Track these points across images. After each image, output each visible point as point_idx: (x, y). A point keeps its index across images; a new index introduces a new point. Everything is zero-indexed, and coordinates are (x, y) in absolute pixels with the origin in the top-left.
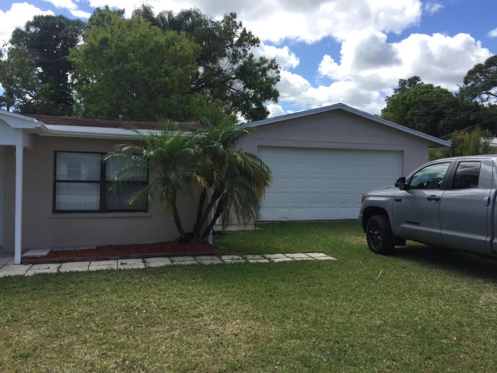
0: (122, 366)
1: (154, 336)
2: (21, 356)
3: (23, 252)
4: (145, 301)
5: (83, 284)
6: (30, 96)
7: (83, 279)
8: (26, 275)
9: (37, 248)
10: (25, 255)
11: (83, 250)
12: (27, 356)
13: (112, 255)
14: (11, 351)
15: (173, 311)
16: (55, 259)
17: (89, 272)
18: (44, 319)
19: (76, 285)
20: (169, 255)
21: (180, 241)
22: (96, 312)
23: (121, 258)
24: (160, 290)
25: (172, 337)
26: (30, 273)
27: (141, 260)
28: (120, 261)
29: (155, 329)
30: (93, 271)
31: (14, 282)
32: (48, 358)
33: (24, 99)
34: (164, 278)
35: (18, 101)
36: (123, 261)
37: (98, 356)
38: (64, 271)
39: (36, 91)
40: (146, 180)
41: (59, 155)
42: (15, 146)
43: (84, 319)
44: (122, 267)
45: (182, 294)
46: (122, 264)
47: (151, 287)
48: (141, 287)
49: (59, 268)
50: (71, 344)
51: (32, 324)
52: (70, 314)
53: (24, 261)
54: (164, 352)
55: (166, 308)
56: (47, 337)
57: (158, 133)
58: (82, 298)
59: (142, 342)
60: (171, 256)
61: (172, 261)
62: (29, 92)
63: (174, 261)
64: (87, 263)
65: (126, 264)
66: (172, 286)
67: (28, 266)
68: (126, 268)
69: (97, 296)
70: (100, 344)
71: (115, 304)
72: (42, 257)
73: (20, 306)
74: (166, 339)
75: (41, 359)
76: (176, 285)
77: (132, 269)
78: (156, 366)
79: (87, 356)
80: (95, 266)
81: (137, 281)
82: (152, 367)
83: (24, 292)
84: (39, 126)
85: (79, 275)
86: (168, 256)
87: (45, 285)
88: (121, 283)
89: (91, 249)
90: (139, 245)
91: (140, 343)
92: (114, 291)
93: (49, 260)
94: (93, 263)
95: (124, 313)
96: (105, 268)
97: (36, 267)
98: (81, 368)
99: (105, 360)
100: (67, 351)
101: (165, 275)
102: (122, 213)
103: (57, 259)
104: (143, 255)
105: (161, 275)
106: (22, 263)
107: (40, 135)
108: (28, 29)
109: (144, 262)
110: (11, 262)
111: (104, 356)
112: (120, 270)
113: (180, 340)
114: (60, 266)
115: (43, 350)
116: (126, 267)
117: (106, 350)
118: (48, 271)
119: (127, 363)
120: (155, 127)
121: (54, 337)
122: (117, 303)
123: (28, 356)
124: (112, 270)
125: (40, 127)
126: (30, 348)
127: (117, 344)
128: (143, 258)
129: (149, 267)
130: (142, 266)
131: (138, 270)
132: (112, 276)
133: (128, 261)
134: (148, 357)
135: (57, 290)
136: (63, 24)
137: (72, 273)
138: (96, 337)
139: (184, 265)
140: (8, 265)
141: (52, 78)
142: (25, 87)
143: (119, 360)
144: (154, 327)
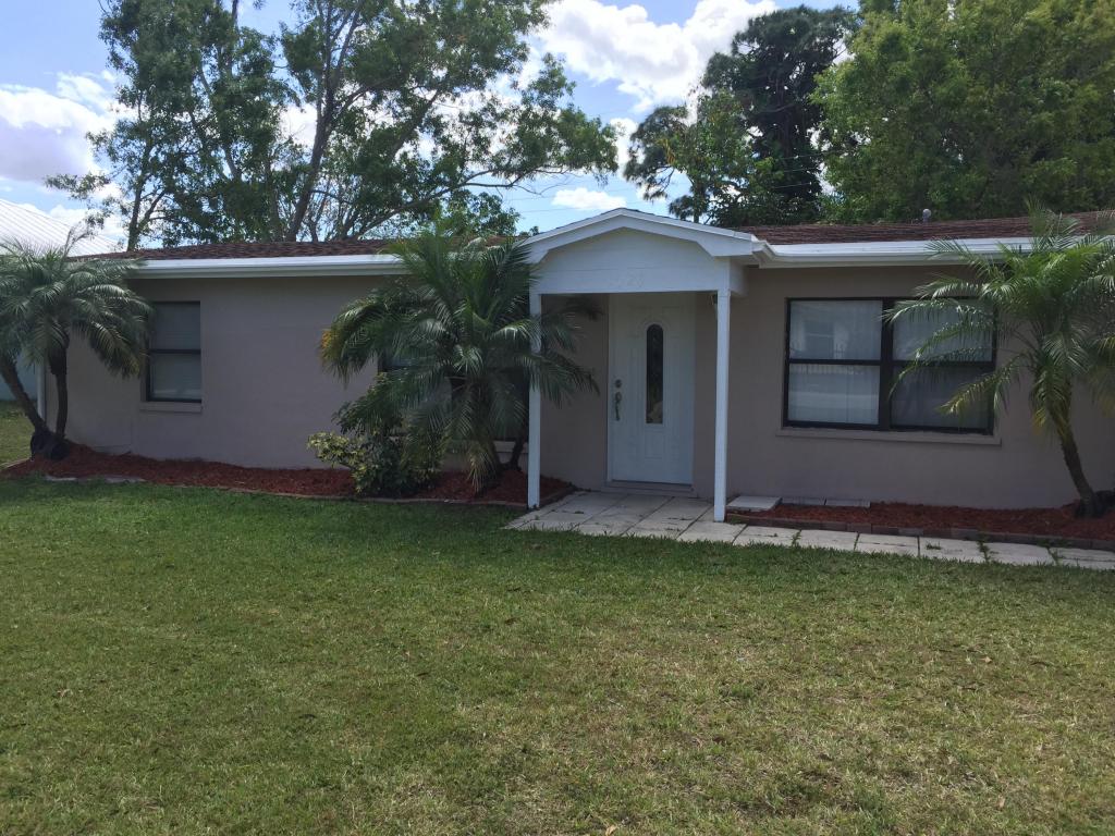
0: (940, 763)
1: (1013, 718)
2: (734, 694)
3: (729, 499)
4: (989, 638)
5: (846, 578)
6: (737, 188)
7: (845, 567)
8: (735, 543)
9: (753, 495)
10: (731, 504)
11: (844, 508)
12: (746, 697)
13: (907, 526)
14: (718, 681)
15: (1060, 673)
16: (786, 519)
17: (857, 555)
18: (774, 634)
19: (832, 578)
20: (1047, 541)
21: (1078, 510)
22: (877, 640)
23: (927, 534)
24: (1025, 619)
25: (1061, 731)
26: (743, 541)
27: (974, 545)
28: (924, 541)
29: (1015, 703)
30: (867, 554)
31: (714, 554)
32: (785, 709)
33: (724, 196)
34: (1035, 594)
35: (714, 201)
36: (934, 542)
37: (886, 730)
38: (807, 546)
39: (746, 177)
40: (990, 359)
41: (795, 306)
42: (716, 291)
43: (852, 649)
44: (931, 555)
45: (1085, 638)
46: (929, 547)
47: (1002, 608)
48: (978, 604)
49: (795, 538)
50: (827, 693)
51: (753, 639)
52: (822, 633)
53: (732, 517)
54: (1040, 760)
55: (1043, 663)
56: (781, 668)
57: (1026, 244)
58: (845, 606)
59: (985, 726)
60: (1053, 545)
61: (1055, 557)
62: (734, 180)
63: (1062, 557)
64: (854, 535)
65: (938, 548)
66: (1059, 614)
67: (738, 528)
68: (940, 557)
69: (877, 606)
70: (887, 708)
71: (917, 631)
72: (763, 512)
73: (728, 600)
74: (1046, 731)
75: (772, 708)
76: (1068, 615)
77: (954, 561)
78: (1020, 784)
79: (862, 725)
80: (870, 544)
81: (966, 589)
82: (1011, 783)
83: (734, 576)
84: (760, 249)
85: (836, 559)
86: (1047, 544)
87: (771, 568)
88: (930, 589)
89: (859, 508)
90: (970, 510)
91: (979, 725)
92: (914, 603)
93: (776, 519)
94: (864, 537)
95: (938, 653)
96: (892, 552)
97: (752, 530)
98: (851, 746)
99: (900, 742)
100: (821, 706)
101: (1037, 585)
102: (930, 433)
103: (791, 520)
104: (981, 532)
105: (1027, 585)
106: (727, 520)
107: (761, 267)
108: (735, 51)
109: (983, 550)
110: (707, 516)
111: (897, 733)
112: (926, 559)
113: (1080, 742)
114: (798, 534)
115: (775, 692)
116: (940, 555)
117: (903, 721)
118: (776, 542)
119: (951, 761)
120: (1017, 229)
121: (793, 672)
122: (922, 629)
123: (749, 696)
124: (907, 558)
125: (761, 252)
126: (749, 683)
127: (926, 715)
128: (982, 540)
129: (996, 564)
130: (979, 559)
131: (969, 566)
132: (909, 570)
133: (945, 543)
134: (999, 760)
135: (794, 581)
136: (805, 23)
137: (821, 552)
138: (879, 690)
139: (1090, 570)
140: (702, 521)
141: (778, 145)
142: (727, 172)
143: (934, 751)
144: (1012, 698)
